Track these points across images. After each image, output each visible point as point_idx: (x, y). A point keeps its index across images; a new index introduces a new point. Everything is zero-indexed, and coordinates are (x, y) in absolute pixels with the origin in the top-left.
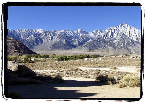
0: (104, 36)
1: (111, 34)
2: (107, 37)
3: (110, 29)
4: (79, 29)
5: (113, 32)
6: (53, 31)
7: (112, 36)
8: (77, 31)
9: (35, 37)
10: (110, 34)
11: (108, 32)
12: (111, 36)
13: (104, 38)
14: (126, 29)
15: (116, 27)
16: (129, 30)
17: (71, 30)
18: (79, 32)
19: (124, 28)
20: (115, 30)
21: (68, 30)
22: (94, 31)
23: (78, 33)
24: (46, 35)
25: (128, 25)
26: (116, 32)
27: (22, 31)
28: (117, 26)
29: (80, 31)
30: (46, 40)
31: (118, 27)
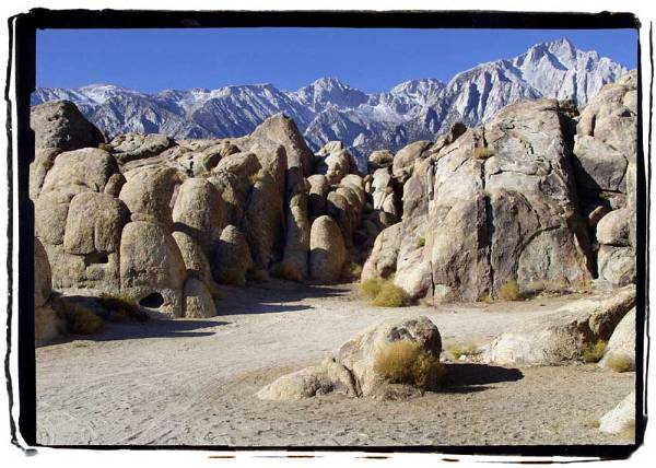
0: (431, 113)
1: (465, 104)
2: (444, 122)
3: (467, 77)
4: (321, 80)
5: (481, 89)
6: (164, 93)
7: (471, 115)
8: (310, 90)
10: (461, 105)
11: (455, 89)
12: (466, 117)
13: (427, 126)
14: (560, 73)
15: (508, 65)
16: (574, 78)
17: (269, 87)
18: (317, 94)
19: (554, 69)
20: (495, 78)
21: (252, 88)
22: (399, 90)
23: (310, 100)
24: (120, 118)
25: (578, 51)
26: (494, 93)
28: (516, 59)
29: (325, 93)
31: (520, 62)
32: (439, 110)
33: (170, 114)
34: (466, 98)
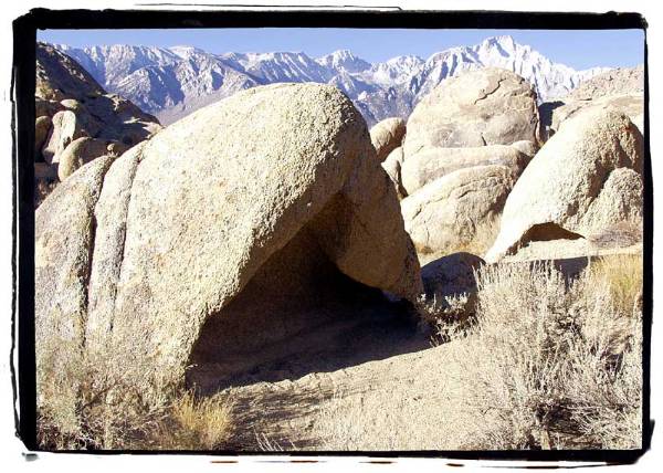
0: (414, 80)
1: (438, 75)
2: (422, 87)
3: (440, 57)
4: (339, 52)
5: (450, 65)
6: (227, 55)
8: (331, 58)
9: (151, 76)
10: (435, 76)
11: (432, 64)
13: (411, 89)
14: (504, 58)
15: (470, 50)
16: (514, 63)
17: (302, 54)
18: (335, 62)
19: (500, 56)
20: (460, 58)
21: (290, 54)
22: (392, 62)
24: (197, 70)
25: (518, 45)
26: (458, 69)
27: (108, 51)
28: (475, 46)
29: (341, 61)
30: (195, 90)
31: (478, 48)
32: (420, 79)
33: (232, 70)
34: (439, 71)
